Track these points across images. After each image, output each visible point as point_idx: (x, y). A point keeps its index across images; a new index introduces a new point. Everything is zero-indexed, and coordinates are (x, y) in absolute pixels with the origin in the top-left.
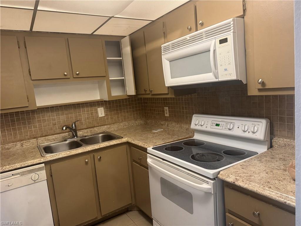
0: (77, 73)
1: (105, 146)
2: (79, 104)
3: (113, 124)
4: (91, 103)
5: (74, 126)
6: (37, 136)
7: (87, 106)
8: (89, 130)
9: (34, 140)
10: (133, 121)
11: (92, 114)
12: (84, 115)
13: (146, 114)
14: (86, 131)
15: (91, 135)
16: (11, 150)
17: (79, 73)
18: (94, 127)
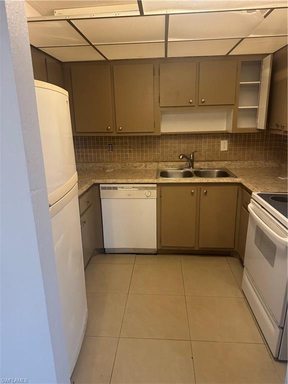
0: (203, 100)
1: (214, 181)
2: (202, 134)
3: (236, 161)
4: (214, 134)
5: (192, 156)
6: (159, 160)
7: (209, 137)
8: (206, 163)
9: (155, 164)
10: (262, 162)
11: (213, 146)
12: (204, 146)
13: (282, 155)
14: (203, 163)
15: (208, 169)
16: (137, 168)
17: (204, 101)
18: (213, 161)
